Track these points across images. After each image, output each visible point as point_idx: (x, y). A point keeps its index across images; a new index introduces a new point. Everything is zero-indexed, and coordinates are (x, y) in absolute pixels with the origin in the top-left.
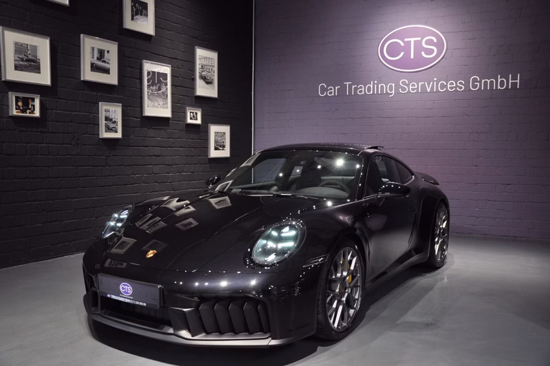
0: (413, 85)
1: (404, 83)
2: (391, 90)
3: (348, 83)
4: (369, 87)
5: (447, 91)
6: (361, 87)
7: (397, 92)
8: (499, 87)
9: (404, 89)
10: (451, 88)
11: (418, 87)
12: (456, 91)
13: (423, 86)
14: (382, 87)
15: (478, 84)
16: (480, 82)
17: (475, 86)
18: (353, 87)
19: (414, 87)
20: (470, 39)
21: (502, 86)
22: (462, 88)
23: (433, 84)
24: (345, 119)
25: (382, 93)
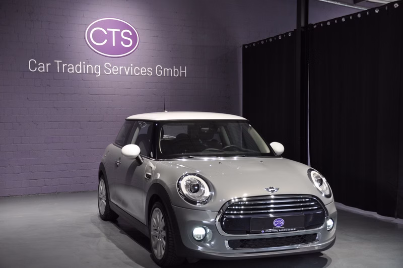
0: (115, 68)
1: (108, 66)
2: (98, 71)
3: (58, 61)
4: (78, 67)
5: (140, 75)
6: (71, 66)
7: (102, 73)
8: (174, 75)
9: (109, 71)
10: (143, 73)
11: (119, 70)
12: (147, 75)
13: (123, 69)
14: (90, 67)
15: (161, 71)
16: (163, 70)
17: (159, 73)
18: (64, 65)
19: (115, 70)
20: (155, 36)
21: (176, 74)
22: (150, 73)
23: (130, 69)
24: (57, 94)
25: (90, 73)
